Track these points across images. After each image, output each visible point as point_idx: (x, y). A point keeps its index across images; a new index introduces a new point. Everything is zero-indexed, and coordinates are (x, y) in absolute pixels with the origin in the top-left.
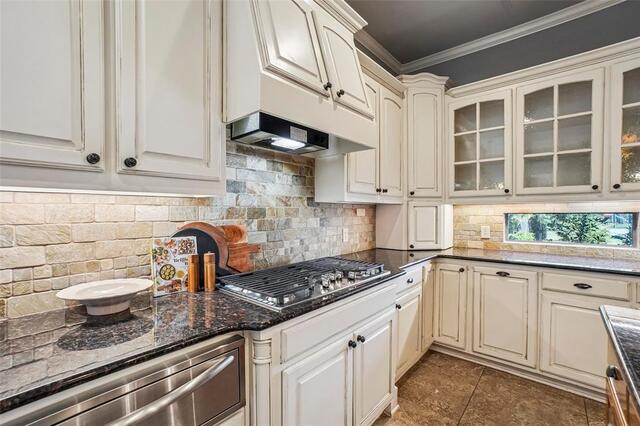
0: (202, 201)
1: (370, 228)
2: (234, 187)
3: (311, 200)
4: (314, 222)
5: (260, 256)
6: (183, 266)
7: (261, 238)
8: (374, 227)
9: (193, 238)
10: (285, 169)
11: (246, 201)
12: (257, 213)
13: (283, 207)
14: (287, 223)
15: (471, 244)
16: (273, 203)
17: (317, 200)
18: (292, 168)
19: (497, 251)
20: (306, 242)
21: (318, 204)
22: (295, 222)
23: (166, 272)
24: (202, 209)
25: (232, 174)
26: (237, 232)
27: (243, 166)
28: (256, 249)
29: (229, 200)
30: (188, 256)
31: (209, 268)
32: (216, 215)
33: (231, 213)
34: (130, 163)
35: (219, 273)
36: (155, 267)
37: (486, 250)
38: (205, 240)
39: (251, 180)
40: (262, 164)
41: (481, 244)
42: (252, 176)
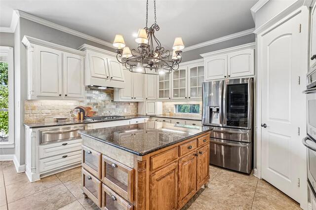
0: (81, 101)
1: (136, 109)
2: (89, 98)
3: (112, 101)
4: (114, 107)
5: (96, 114)
6: (76, 115)
7: (97, 110)
8: (137, 109)
9: (79, 109)
10: (104, 93)
11: (92, 101)
12: (96, 104)
13: (103, 102)
14: (105, 107)
15: (167, 114)
16: (100, 102)
17: (114, 101)
18: (107, 93)
19: (172, 115)
20: (111, 112)
21: (115, 102)
22: (107, 107)
23: (73, 116)
24: (81, 103)
25: (89, 95)
26: (90, 108)
27: (92, 93)
28: (95, 112)
29: (88, 101)
30: (77, 113)
31: (82, 115)
32: (85, 104)
33: (88, 104)
34: (66, 95)
35: (84, 117)
36: (70, 115)
37: (170, 115)
38: (82, 110)
39: (94, 96)
40: (97, 92)
41: (169, 114)
42: (94, 95)
